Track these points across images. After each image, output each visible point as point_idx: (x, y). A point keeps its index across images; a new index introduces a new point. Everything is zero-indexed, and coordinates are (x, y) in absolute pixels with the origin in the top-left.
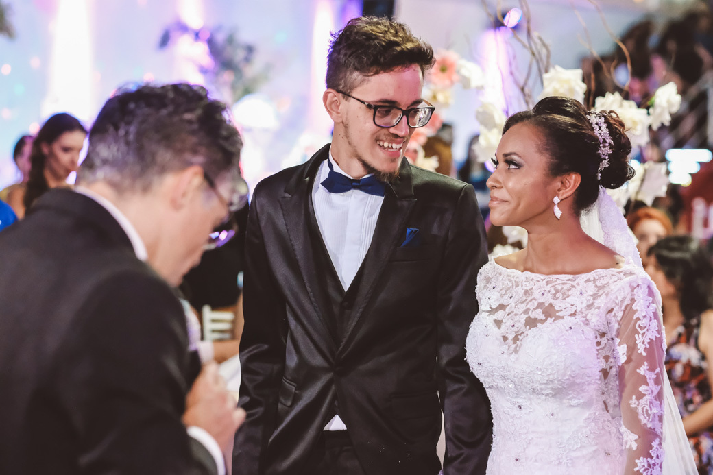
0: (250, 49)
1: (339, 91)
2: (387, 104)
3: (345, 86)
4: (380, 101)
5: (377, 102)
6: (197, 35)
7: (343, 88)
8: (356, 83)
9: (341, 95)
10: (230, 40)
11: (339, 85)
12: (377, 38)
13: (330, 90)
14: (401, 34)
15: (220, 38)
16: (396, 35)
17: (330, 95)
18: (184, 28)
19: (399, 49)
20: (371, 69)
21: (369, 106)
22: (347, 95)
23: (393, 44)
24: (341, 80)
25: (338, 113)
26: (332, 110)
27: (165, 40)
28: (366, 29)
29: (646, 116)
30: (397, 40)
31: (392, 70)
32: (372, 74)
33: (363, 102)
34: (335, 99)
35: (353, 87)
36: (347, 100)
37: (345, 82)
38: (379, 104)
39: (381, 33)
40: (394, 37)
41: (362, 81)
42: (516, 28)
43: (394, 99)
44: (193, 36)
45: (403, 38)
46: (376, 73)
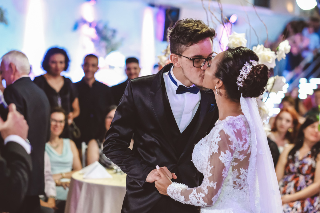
0: (114, 31)
1: (176, 54)
2: (198, 57)
3: (179, 52)
4: (194, 56)
5: (193, 57)
6: (90, 25)
7: (178, 52)
8: (183, 50)
9: (177, 55)
10: (105, 27)
11: (176, 52)
12: (189, 29)
13: (172, 54)
14: (200, 26)
15: (101, 26)
16: (198, 26)
17: (173, 56)
18: (84, 22)
19: (200, 33)
20: (189, 43)
21: (190, 59)
22: (180, 55)
23: (197, 31)
24: (177, 49)
25: (177, 63)
26: (175, 62)
27: (76, 27)
28: (184, 25)
29: (275, 55)
30: (199, 29)
31: (198, 43)
32: (189, 45)
33: (188, 58)
34: (176, 57)
35: (182, 52)
36: (180, 57)
37: (179, 50)
38: (194, 58)
39: (191, 26)
40: (197, 27)
41: (186, 49)
42: (235, 23)
43: (201, 55)
44: (89, 25)
45: (201, 27)
46: (192, 45)
